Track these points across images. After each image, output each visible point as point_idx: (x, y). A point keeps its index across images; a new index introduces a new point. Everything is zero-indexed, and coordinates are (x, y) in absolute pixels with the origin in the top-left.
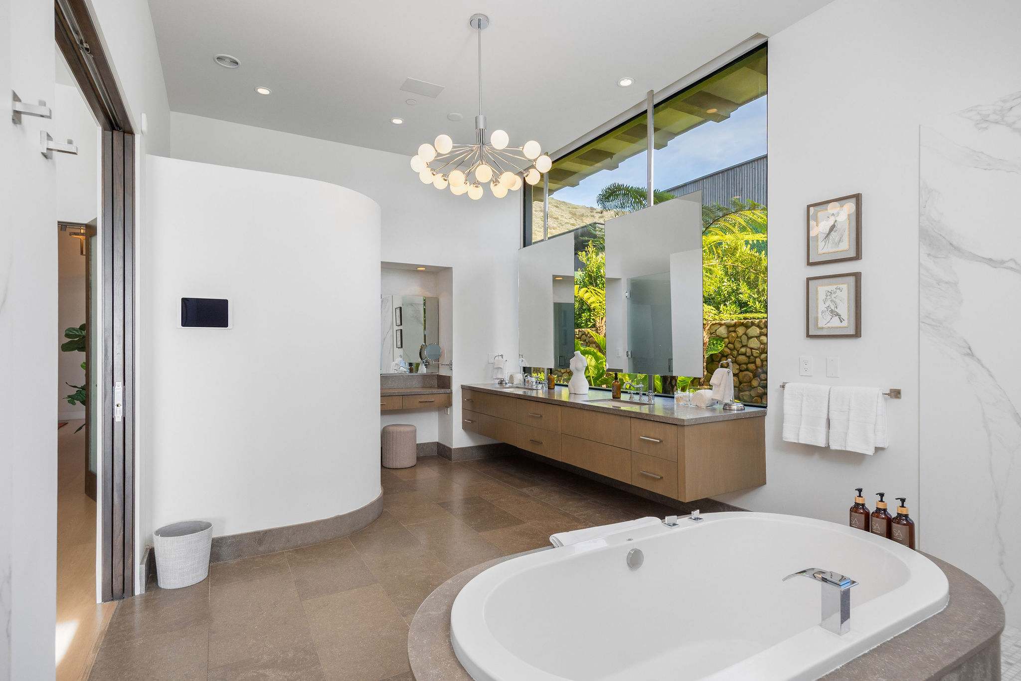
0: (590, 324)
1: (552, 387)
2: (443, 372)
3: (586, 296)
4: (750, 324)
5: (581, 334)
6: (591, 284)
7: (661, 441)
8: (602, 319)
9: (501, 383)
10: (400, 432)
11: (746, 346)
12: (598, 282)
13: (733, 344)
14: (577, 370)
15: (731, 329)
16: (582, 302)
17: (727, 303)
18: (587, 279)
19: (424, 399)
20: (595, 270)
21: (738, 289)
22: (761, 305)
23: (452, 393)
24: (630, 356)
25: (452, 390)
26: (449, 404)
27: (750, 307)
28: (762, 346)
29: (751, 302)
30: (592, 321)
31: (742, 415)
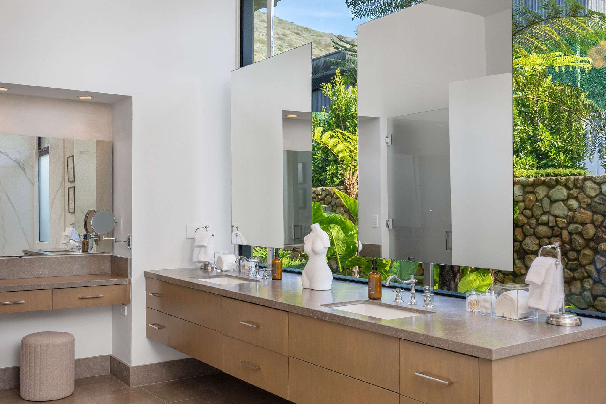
0: (337, 181)
1: (278, 277)
2: (119, 252)
3: (332, 143)
4: (554, 183)
5: (324, 194)
6: (338, 126)
7: (451, 384)
8: (353, 173)
9: (205, 269)
10: (48, 346)
11: (548, 213)
12: (348, 124)
13: (531, 210)
14: (315, 252)
15: (528, 189)
16: (326, 150)
17: (522, 154)
18: (333, 120)
19: (87, 293)
20: (343, 108)
21: (535, 135)
22: (566, 157)
23: (130, 284)
24: (391, 227)
25: (130, 280)
26: (126, 301)
27: (552, 160)
28: (570, 213)
29: (553, 153)
30: (340, 177)
31: (580, 335)
